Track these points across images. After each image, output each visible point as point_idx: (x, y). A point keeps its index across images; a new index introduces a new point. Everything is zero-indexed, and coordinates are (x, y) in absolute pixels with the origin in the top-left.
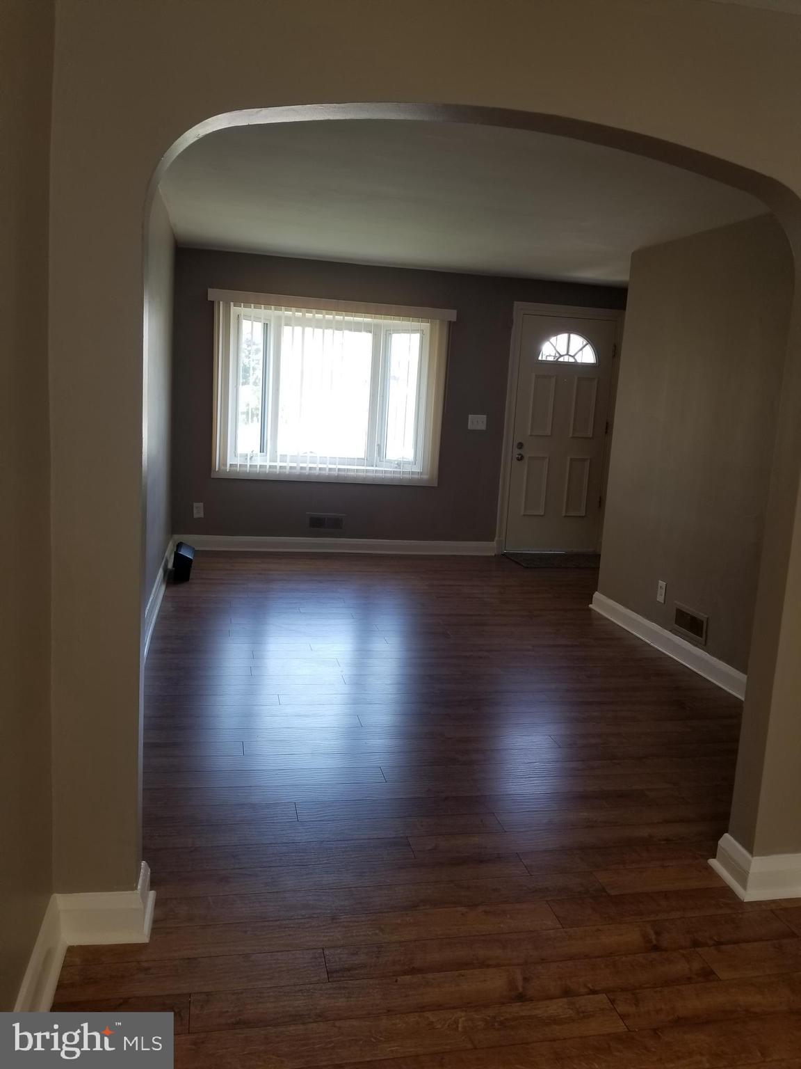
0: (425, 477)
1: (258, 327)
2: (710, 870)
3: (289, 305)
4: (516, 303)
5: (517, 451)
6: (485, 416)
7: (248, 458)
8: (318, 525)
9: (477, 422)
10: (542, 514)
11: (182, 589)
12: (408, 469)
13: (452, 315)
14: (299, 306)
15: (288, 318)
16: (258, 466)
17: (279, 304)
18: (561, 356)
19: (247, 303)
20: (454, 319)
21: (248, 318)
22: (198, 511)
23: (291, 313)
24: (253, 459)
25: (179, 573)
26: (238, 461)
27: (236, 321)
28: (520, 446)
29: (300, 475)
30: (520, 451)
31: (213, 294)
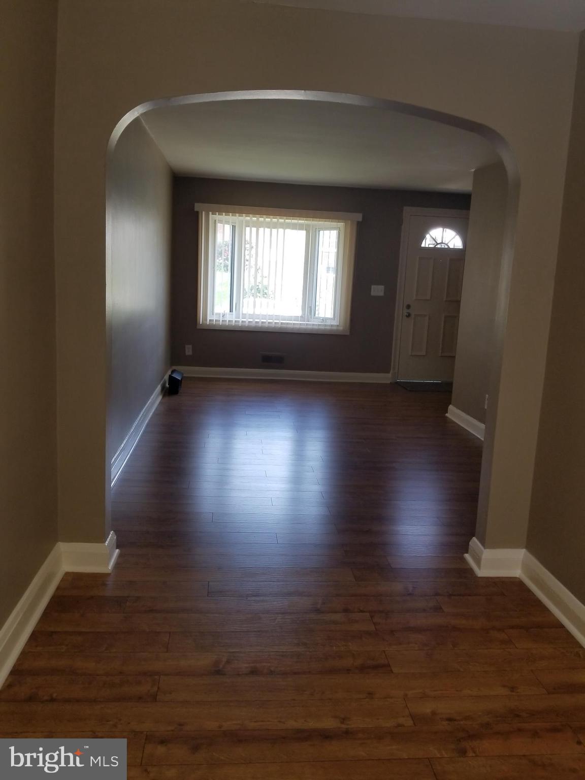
0: (341, 328)
1: (228, 228)
2: (464, 560)
3: (248, 213)
4: (405, 208)
5: (406, 311)
6: (383, 287)
7: (221, 316)
8: (269, 361)
9: (377, 290)
10: (425, 354)
11: (174, 399)
12: (329, 323)
13: (359, 217)
14: (255, 213)
15: (247, 222)
16: (227, 321)
17: (241, 213)
18: (438, 244)
19: (220, 212)
20: (360, 219)
21: (221, 222)
22: (189, 350)
23: (249, 218)
24: (225, 316)
25: (172, 388)
26: (214, 318)
27: (214, 224)
28: (408, 307)
29: (255, 327)
30: (408, 311)
31: (198, 207)
